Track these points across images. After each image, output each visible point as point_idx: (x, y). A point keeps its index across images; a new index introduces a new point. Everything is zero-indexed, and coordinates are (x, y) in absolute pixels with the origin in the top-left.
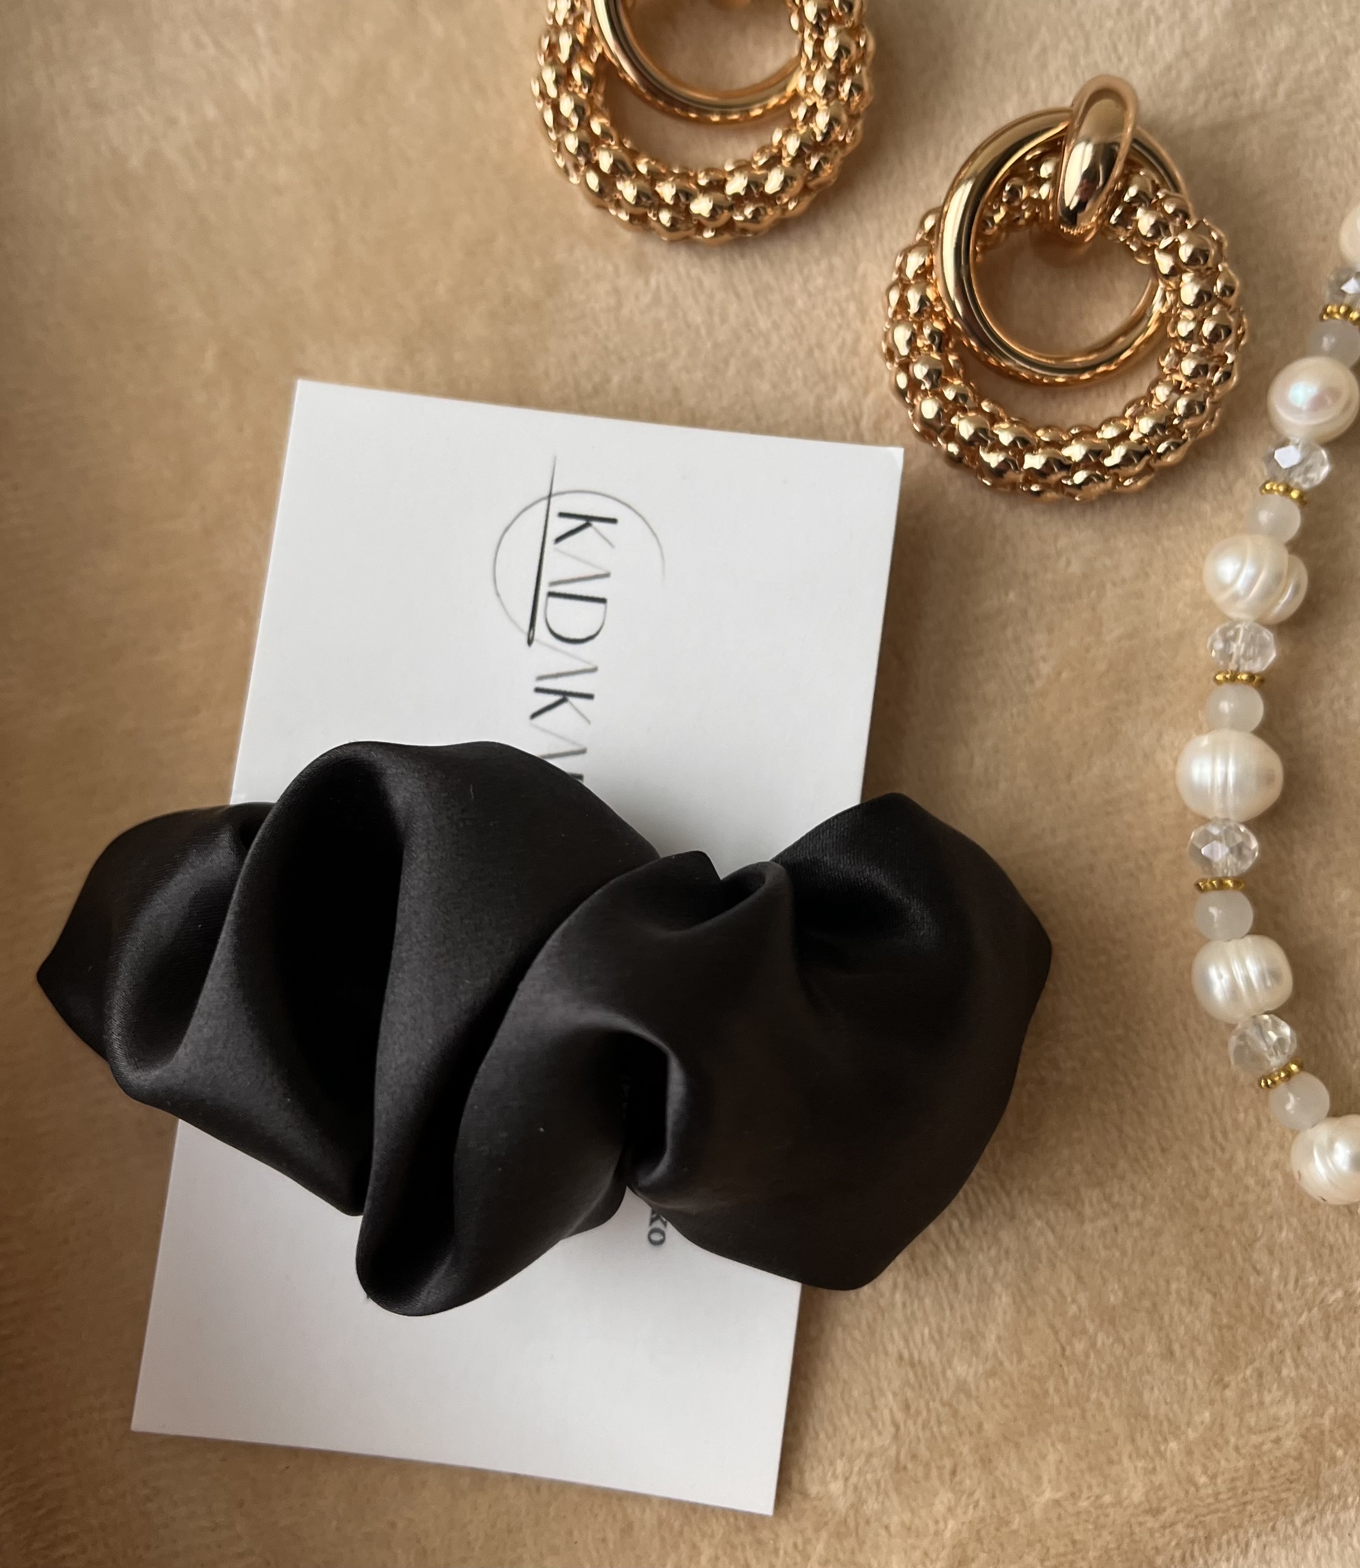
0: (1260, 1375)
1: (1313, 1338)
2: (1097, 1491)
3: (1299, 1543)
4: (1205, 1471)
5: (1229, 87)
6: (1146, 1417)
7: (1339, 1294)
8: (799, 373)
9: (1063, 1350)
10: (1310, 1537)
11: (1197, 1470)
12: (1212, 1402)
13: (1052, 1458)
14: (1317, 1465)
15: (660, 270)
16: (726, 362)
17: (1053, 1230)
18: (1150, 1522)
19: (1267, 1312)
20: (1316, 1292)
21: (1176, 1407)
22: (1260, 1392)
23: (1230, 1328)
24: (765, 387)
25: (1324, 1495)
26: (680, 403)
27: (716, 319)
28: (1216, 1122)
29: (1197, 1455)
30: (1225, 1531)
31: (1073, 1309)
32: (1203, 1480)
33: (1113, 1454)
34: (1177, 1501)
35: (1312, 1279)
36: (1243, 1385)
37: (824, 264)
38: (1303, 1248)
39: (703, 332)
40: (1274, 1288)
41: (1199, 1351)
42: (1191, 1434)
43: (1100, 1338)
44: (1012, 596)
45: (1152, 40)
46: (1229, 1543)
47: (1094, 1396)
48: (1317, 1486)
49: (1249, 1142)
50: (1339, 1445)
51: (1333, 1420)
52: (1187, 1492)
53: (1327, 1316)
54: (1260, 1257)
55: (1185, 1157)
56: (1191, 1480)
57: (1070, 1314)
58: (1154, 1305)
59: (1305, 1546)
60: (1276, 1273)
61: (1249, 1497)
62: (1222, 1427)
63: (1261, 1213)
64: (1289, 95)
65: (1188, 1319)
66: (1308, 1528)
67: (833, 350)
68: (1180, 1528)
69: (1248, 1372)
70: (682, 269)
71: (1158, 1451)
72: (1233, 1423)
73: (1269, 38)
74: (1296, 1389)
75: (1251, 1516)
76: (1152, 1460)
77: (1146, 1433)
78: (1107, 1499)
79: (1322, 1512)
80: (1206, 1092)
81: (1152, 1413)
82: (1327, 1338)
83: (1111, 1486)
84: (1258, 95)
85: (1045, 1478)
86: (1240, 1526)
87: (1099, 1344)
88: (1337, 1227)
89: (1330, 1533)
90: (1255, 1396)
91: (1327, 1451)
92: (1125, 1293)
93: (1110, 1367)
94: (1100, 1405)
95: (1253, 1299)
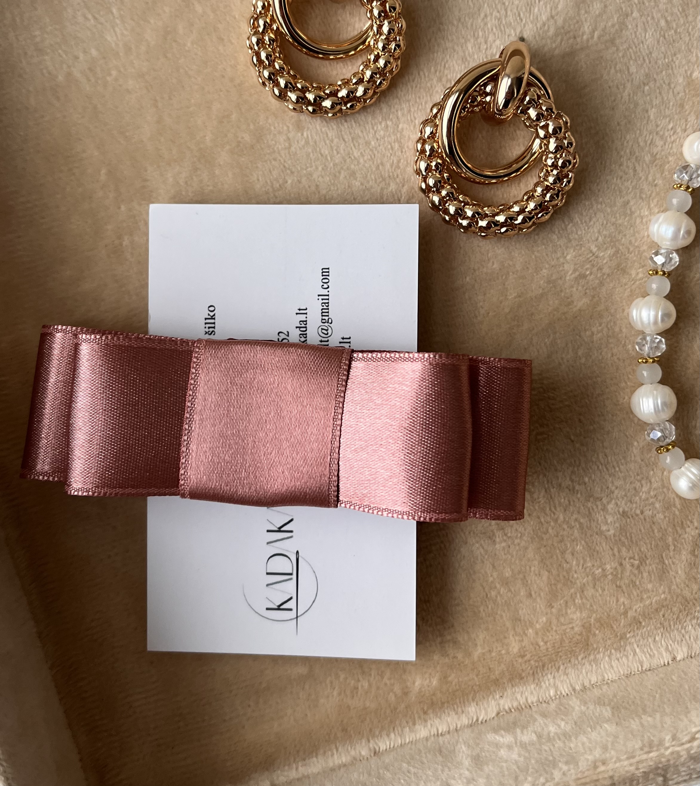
0: (567, 603)
1: (588, 588)
2: (499, 649)
3: (580, 667)
4: (543, 640)
5: (571, 34)
6: (520, 620)
7: (600, 570)
8: (373, 177)
9: (487, 595)
10: (584, 664)
11: (540, 640)
12: (547, 614)
13: (481, 637)
14: (588, 637)
15: (308, 128)
16: (340, 173)
17: (483, 548)
18: (520, 660)
19: (570, 578)
20: (590, 570)
21: (532, 616)
22: (566, 609)
23: (555, 584)
24: (358, 184)
25: (590, 648)
26: (319, 192)
27: (335, 152)
28: (552, 503)
29: (540, 633)
30: (550, 663)
31: (491, 579)
32: (542, 644)
33: (506, 634)
34: (531, 652)
35: (589, 564)
36: (559, 607)
37: (383, 124)
38: (586, 553)
39: (329, 158)
40: (574, 569)
41: (542, 594)
42: (538, 626)
43: (502, 590)
44: (468, 279)
45: (536, 10)
46: (552, 667)
47: (499, 613)
48: (588, 645)
49: (565, 510)
50: (597, 629)
51: (595, 620)
52: (535, 649)
53: (594, 579)
54: (568, 556)
55: (539, 518)
56: (537, 644)
57: (490, 581)
58: (524, 576)
59: (582, 668)
60: (574, 563)
61: (560, 650)
62: (550, 623)
63: (569, 539)
64: (599, 38)
65: (538, 582)
66: (584, 661)
67: (388, 166)
68: (532, 662)
69: (562, 601)
70: (318, 127)
71: (524, 633)
72: (554, 621)
73: (591, 8)
74: (581, 608)
75: (561, 657)
76: (522, 636)
77: (520, 626)
78: (503, 652)
79: (589, 655)
80: (548, 491)
81: (522, 618)
82: (594, 587)
83: (505, 647)
84: (585, 37)
85: (479, 644)
86: (557, 660)
87: (501, 593)
88: (600, 543)
89: (592, 663)
90: (564, 611)
91: (592, 632)
92: (513, 572)
93: (506, 601)
94: (501, 616)
95: (565, 573)
